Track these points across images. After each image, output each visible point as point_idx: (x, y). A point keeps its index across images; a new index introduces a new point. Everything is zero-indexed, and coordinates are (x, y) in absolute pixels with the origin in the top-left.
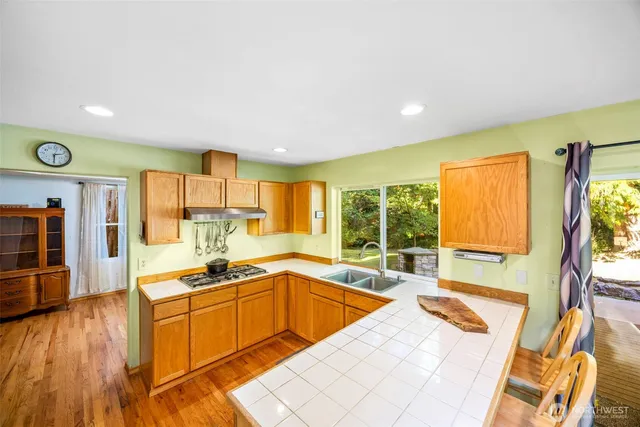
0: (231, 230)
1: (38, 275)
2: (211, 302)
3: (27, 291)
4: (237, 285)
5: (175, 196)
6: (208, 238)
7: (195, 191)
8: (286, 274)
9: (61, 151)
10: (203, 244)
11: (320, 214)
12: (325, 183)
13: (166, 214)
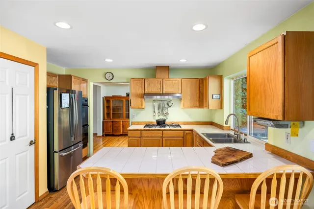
0: (170, 105)
1: (123, 121)
2: (150, 135)
3: (120, 127)
4: (163, 131)
5: (141, 88)
6: (159, 108)
7: (149, 85)
8: (192, 131)
9: (111, 75)
10: (157, 111)
11: (216, 96)
12: (222, 76)
13: (137, 96)
